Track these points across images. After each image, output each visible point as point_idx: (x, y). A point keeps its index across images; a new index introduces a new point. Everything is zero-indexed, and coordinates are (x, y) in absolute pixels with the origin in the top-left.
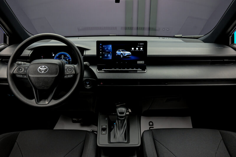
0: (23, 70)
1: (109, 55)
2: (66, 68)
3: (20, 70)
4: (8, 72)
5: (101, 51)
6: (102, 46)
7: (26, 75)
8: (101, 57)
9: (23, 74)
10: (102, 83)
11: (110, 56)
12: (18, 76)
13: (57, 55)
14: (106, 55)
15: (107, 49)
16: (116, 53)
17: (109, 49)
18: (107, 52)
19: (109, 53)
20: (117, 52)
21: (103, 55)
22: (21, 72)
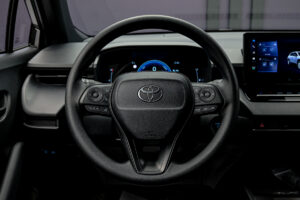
0: (101, 96)
1: (271, 64)
2: (196, 91)
3: (95, 95)
4: (69, 100)
5: (254, 56)
6: (256, 44)
7: (108, 106)
8: (254, 68)
9: (99, 106)
10: (262, 126)
11: (274, 66)
12: (90, 108)
13: (143, 66)
14: (264, 64)
15: (268, 51)
16: (287, 60)
17: (272, 50)
18: (267, 57)
19: (271, 59)
20: (290, 57)
21: (258, 64)
22: (96, 100)
